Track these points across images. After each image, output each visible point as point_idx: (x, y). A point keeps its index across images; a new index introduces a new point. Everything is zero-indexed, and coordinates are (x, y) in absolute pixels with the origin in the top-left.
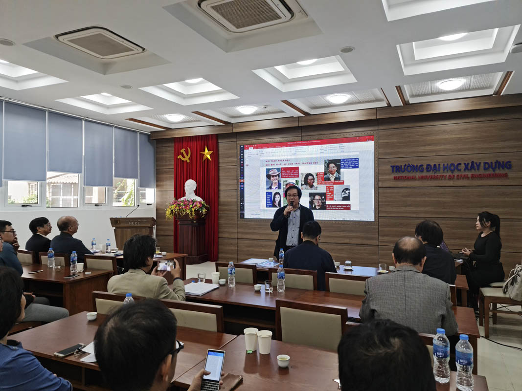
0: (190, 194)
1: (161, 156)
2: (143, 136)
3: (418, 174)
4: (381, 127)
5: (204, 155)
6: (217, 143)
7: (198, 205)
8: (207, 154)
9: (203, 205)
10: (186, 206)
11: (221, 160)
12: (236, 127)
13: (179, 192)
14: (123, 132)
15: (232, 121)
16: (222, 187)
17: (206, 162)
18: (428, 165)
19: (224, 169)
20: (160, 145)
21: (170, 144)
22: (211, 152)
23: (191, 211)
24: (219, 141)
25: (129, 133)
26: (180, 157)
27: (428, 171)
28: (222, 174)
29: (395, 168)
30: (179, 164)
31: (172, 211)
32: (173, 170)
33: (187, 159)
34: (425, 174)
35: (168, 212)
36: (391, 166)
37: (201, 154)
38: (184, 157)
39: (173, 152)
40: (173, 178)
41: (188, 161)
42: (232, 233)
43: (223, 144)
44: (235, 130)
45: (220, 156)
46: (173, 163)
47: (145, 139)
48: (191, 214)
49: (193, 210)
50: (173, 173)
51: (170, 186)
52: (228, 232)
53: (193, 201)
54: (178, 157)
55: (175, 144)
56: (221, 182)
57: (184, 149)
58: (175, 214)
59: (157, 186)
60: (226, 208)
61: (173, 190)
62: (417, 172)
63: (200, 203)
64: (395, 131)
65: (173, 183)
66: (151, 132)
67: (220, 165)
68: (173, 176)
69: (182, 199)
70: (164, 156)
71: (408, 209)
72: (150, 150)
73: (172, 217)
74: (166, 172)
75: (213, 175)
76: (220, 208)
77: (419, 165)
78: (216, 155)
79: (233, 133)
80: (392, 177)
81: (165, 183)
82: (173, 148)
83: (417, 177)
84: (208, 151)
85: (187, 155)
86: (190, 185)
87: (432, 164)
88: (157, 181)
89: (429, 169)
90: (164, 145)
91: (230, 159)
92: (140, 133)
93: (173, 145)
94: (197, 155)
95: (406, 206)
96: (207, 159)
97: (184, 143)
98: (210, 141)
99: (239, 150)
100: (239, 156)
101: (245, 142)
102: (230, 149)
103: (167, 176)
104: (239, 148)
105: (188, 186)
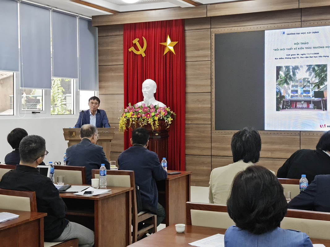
0: (149, 98)
1: (105, 48)
2: (83, 23)
5: (165, 46)
6: (184, 31)
8: (170, 45)
9: (168, 113)
10: (147, 113)
11: (188, 54)
12: (211, 10)
13: (132, 95)
16: (189, 89)
17: (168, 56)
19: (192, 65)
20: (104, 35)
21: (118, 33)
22: (176, 43)
23: (154, 121)
24: (186, 28)
26: (132, 49)
28: (189, 72)
30: (129, 58)
31: (127, 120)
32: (123, 66)
33: (141, 52)
37: (161, 45)
38: (138, 50)
39: (122, 42)
40: (123, 77)
41: (144, 55)
42: (204, 149)
43: (191, 33)
44: (210, 14)
45: (188, 48)
46: (121, 57)
48: (154, 124)
49: (156, 118)
50: (123, 71)
51: (118, 88)
52: (199, 148)
53: (155, 108)
54: (130, 50)
55: (124, 33)
56: (189, 82)
57: (137, 39)
60: (196, 116)
61: (123, 92)
65: (122, 84)
66: (93, 17)
67: (188, 60)
68: (122, 74)
69: (139, 104)
70: (109, 48)
74: (112, 70)
75: (178, 74)
76: (188, 116)
78: (181, 47)
79: (207, 18)
81: (110, 84)
82: (122, 38)
84: (172, 41)
85: (142, 47)
86: (149, 86)
88: (100, 81)
90: (110, 34)
91: (201, 53)
92: (81, 19)
93: (122, 33)
94: (156, 47)
96: (170, 52)
97: (137, 31)
98: (174, 29)
99: (213, 40)
100: (213, 47)
101: (223, 29)
102: (201, 39)
103: (113, 74)
104: (213, 37)
105: (147, 87)
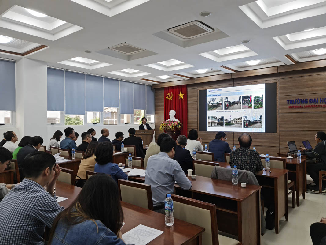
0: (172, 117)
1: (157, 97)
2: (148, 87)
3: (304, 105)
4: (280, 78)
5: (179, 96)
6: (187, 89)
7: (176, 124)
9: (179, 124)
10: (170, 124)
11: (189, 99)
12: (197, 80)
13: (167, 117)
14: (138, 85)
15: (195, 77)
16: (189, 114)
17: (181, 100)
18: (310, 99)
19: (190, 104)
20: (157, 92)
21: (162, 91)
22: (184, 94)
23: (173, 127)
24: (188, 88)
25: (141, 86)
27: (310, 102)
28: (189, 106)
29: (289, 101)
30: (166, 101)
31: (163, 127)
32: (164, 104)
33: (171, 98)
34: (308, 104)
35: (161, 127)
36: (287, 100)
38: (169, 98)
39: (164, 95)
41: (171, 100)
43: (190, 90)
44: (196, 82)
45: (188, 96)
46: (163, 101)
47: (149, 88)
50: (164, 106)
51: (162, 113)
53: (174, 122)
54: (166, 98)
56: (189, 111)
57: (169, 93)
58: (164, 128)
59: (156, 113)
60: (192, 125)
61: (164, 115)
62: (303, 103)
63: (177, 122)
64: (290, 79)
65: (163, 112)
66: (152, 85)
67: (188, 101)
68: (164, 108)
69: (168, 120)
70: (159, 97)
71: (298, 125)
72: (152, 94)
73: (163, 130)
74: (160, 106)
75: (185, 107)
76: (188, 125)
77: (305, 99)
78: (186, 96)
79: (195, 84)
80: (288, 106)
81: (159, 112)
82: (163, 93)
83: (303, 106)
84: (182, 94)
85: (171, 96)
86: (172, 113)
87: (313, 99)
88: (156, 111)
89: (311, 102)
90: (159, 92)
91: (194, 98)
92: (147, 85)
93: (164, 91)
94: (176, 97)
95: (296, 124)
96: (181, 98)
97: (169, 90)
98: (183, 88)
99: (198, 93)
100: (198, 96)
101: (202, 88)
102: (193, 92)
103: (160, 108)
104: (198, 92)
105: (171, 113)
